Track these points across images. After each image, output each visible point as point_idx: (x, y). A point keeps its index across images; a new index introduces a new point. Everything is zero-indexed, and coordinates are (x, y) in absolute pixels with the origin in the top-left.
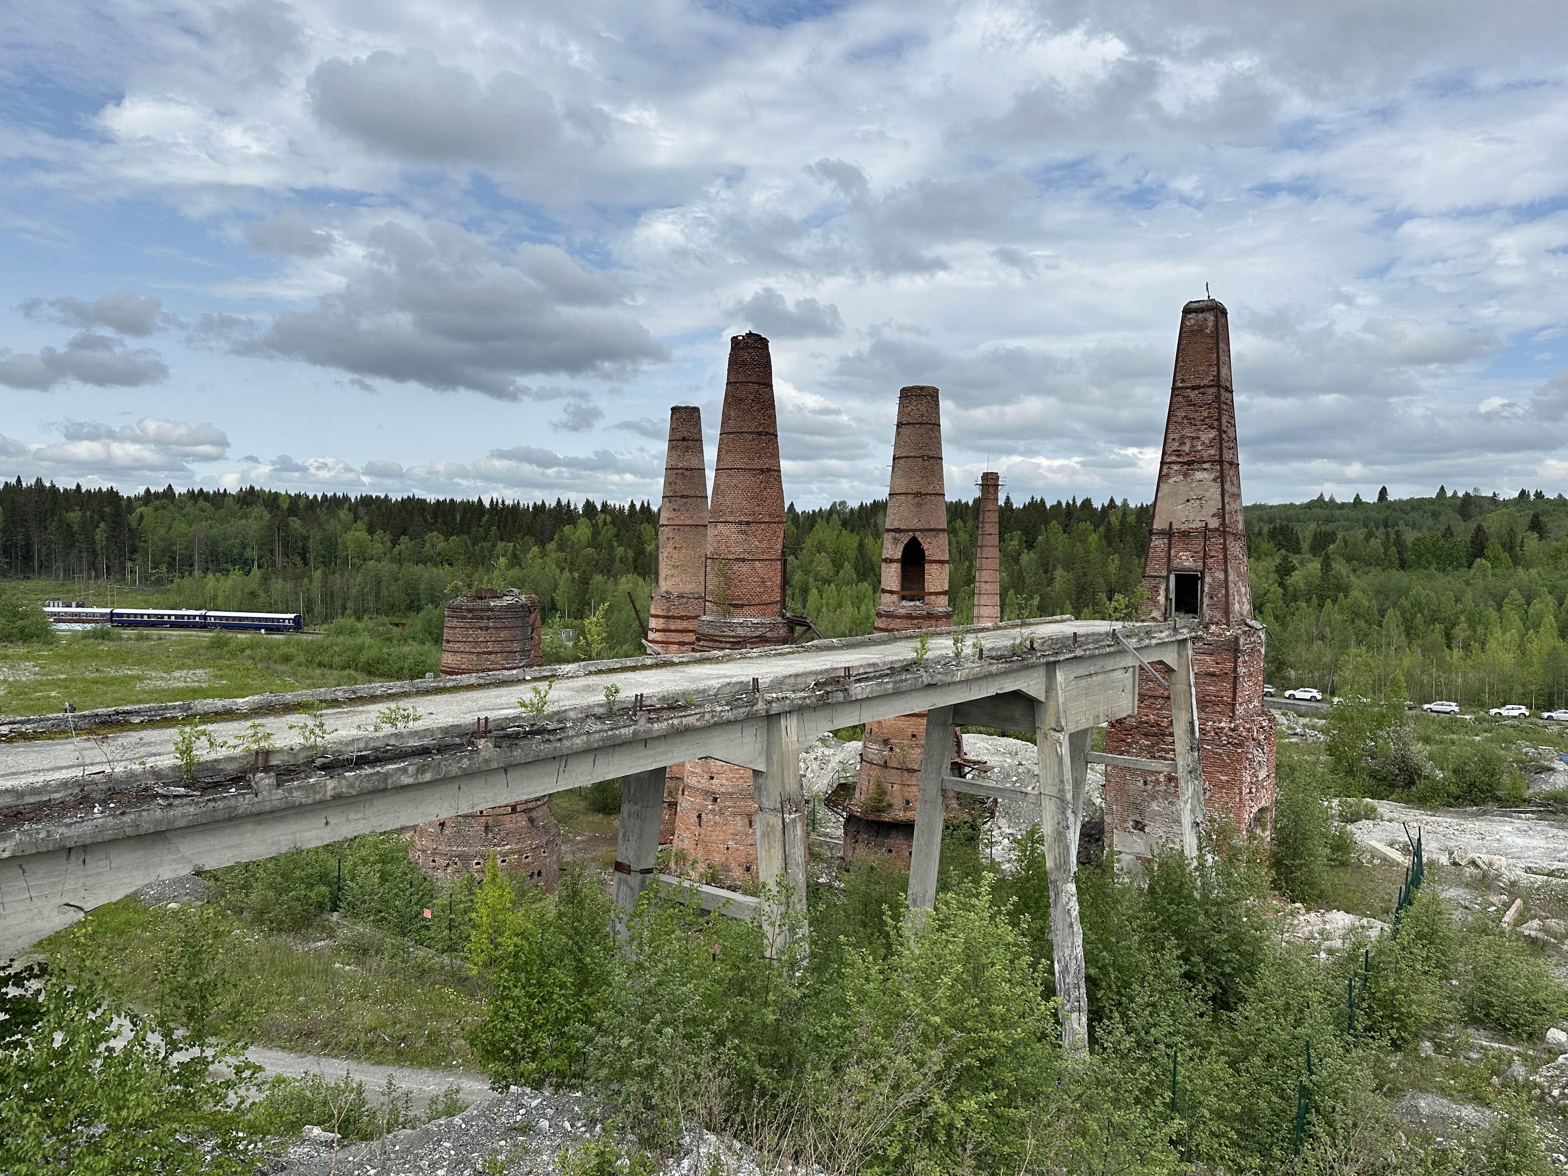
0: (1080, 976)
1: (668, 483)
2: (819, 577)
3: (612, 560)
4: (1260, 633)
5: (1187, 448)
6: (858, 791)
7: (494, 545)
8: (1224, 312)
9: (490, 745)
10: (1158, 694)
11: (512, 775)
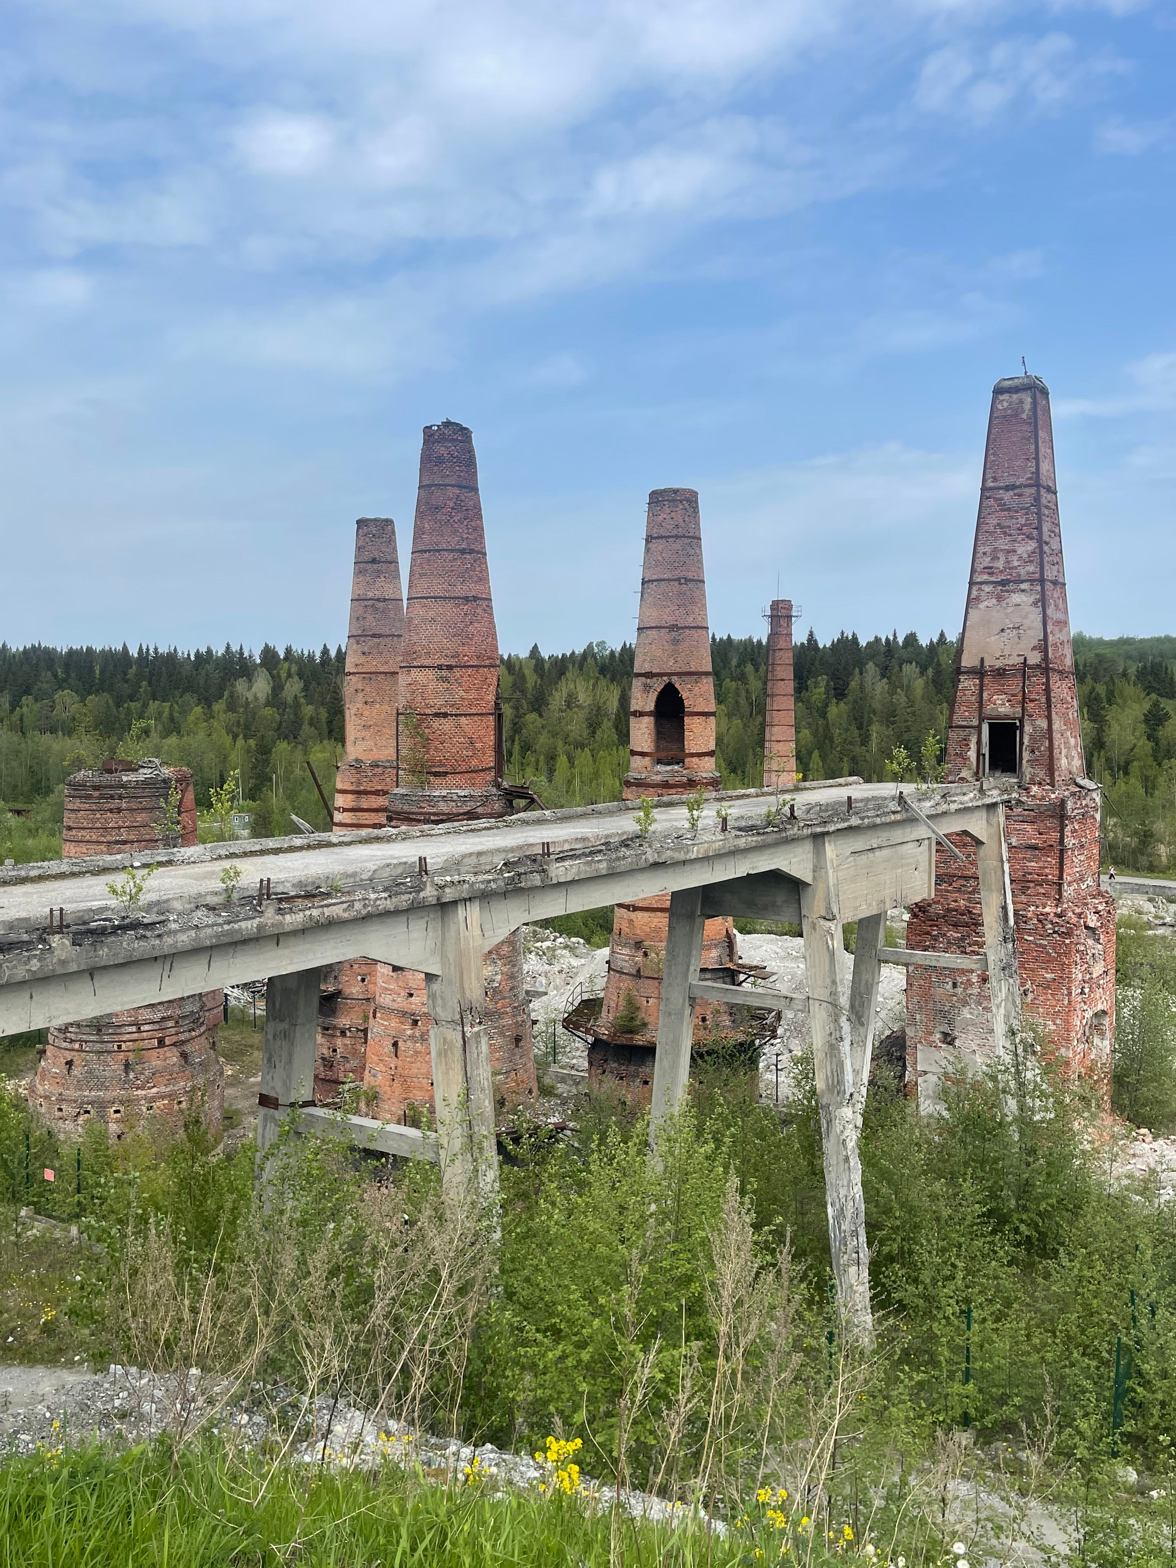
0: (859, 1221)
1: (356, 618)
2: (570, 739)
3: (297, 723)
4: (1094, 795)
5: (1000, 564)
6: (605, 1008)
7: (145, 706)
8: (1045, 392)
9: (67, 942)
10: (969, 873)
11: (101, 981)
